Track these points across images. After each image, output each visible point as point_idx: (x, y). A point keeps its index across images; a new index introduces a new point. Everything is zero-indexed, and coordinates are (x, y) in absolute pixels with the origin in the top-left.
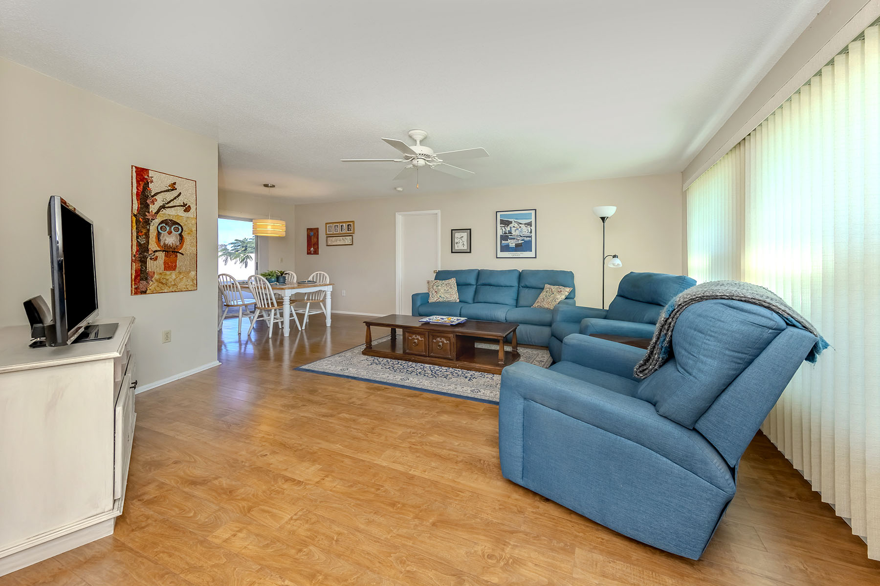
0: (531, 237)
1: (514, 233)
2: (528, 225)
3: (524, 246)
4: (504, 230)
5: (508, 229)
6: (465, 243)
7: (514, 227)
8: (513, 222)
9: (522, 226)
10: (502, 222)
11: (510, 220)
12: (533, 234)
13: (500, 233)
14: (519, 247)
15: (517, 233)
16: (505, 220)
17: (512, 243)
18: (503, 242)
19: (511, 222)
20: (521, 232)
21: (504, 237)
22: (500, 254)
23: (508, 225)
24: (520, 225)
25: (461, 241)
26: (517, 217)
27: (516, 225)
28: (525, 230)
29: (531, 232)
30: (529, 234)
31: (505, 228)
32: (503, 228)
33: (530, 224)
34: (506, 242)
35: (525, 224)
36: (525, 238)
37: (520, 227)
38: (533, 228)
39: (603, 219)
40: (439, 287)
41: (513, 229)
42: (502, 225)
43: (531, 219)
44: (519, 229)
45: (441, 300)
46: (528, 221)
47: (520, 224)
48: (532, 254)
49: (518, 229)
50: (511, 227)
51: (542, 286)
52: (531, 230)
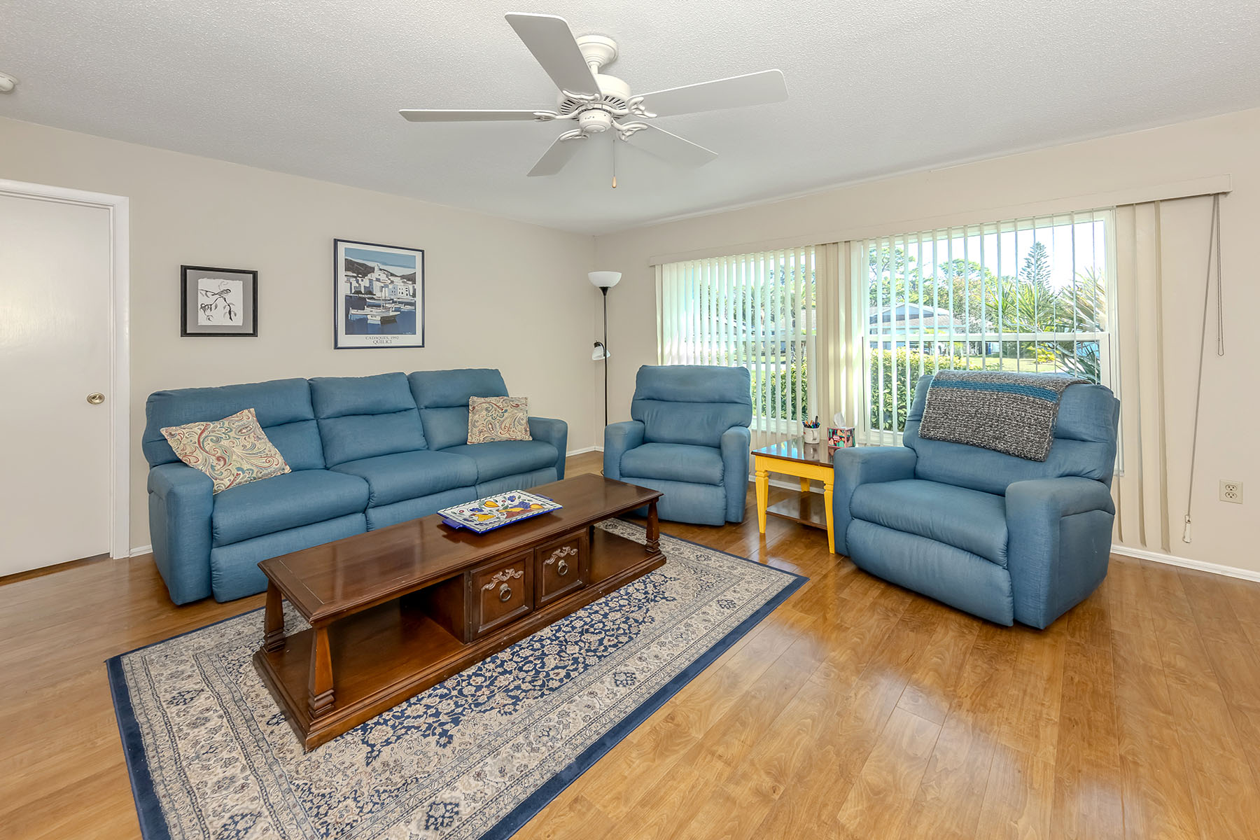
0: (413, 304)
1: (378, 294)
2: (409, 280)
3: (401, 321)
4: (354, 284)
5: (365, 283)
6: (238, 308)
7: (378, 280)
8: (376, 269)
9: (395, 279)
10: (350, 266)
11: (370, 264)
12: (418, 299)
13: (344, 290)
14: (388, 325)
15: (386, 294)
16: (357, 263)
17: (374, 316)
18: (353, 311)
19: (372, 270)
20: (394, 292)
21: (356, 301)
22: (345, 340)
23: (365, 275)
24: (392, 278)
25: (221, 302)
26: (385, 259)
27: (383, 277)
28: (402, 290)
29: (414, 295)
30: (409, 299)
31: (357, 282)
32: (353, 280)
33: (411, 278)
34: (360, 312)
35: (403, 277)
36: (402, 306)
37: (392, 282)
38: (418, 286)
39: (604, 290)
40: (224, 443)
41: (377, 285)
42: (350, 273)
43: (415, 268)
44: (390, 286)
45: (243, 478)
46: (408, 272)
47: (392, 275)
48: (415, 339)
49: (386, 286)
50: (371, 281)
51: (463, 402)
52: (415, 290)
